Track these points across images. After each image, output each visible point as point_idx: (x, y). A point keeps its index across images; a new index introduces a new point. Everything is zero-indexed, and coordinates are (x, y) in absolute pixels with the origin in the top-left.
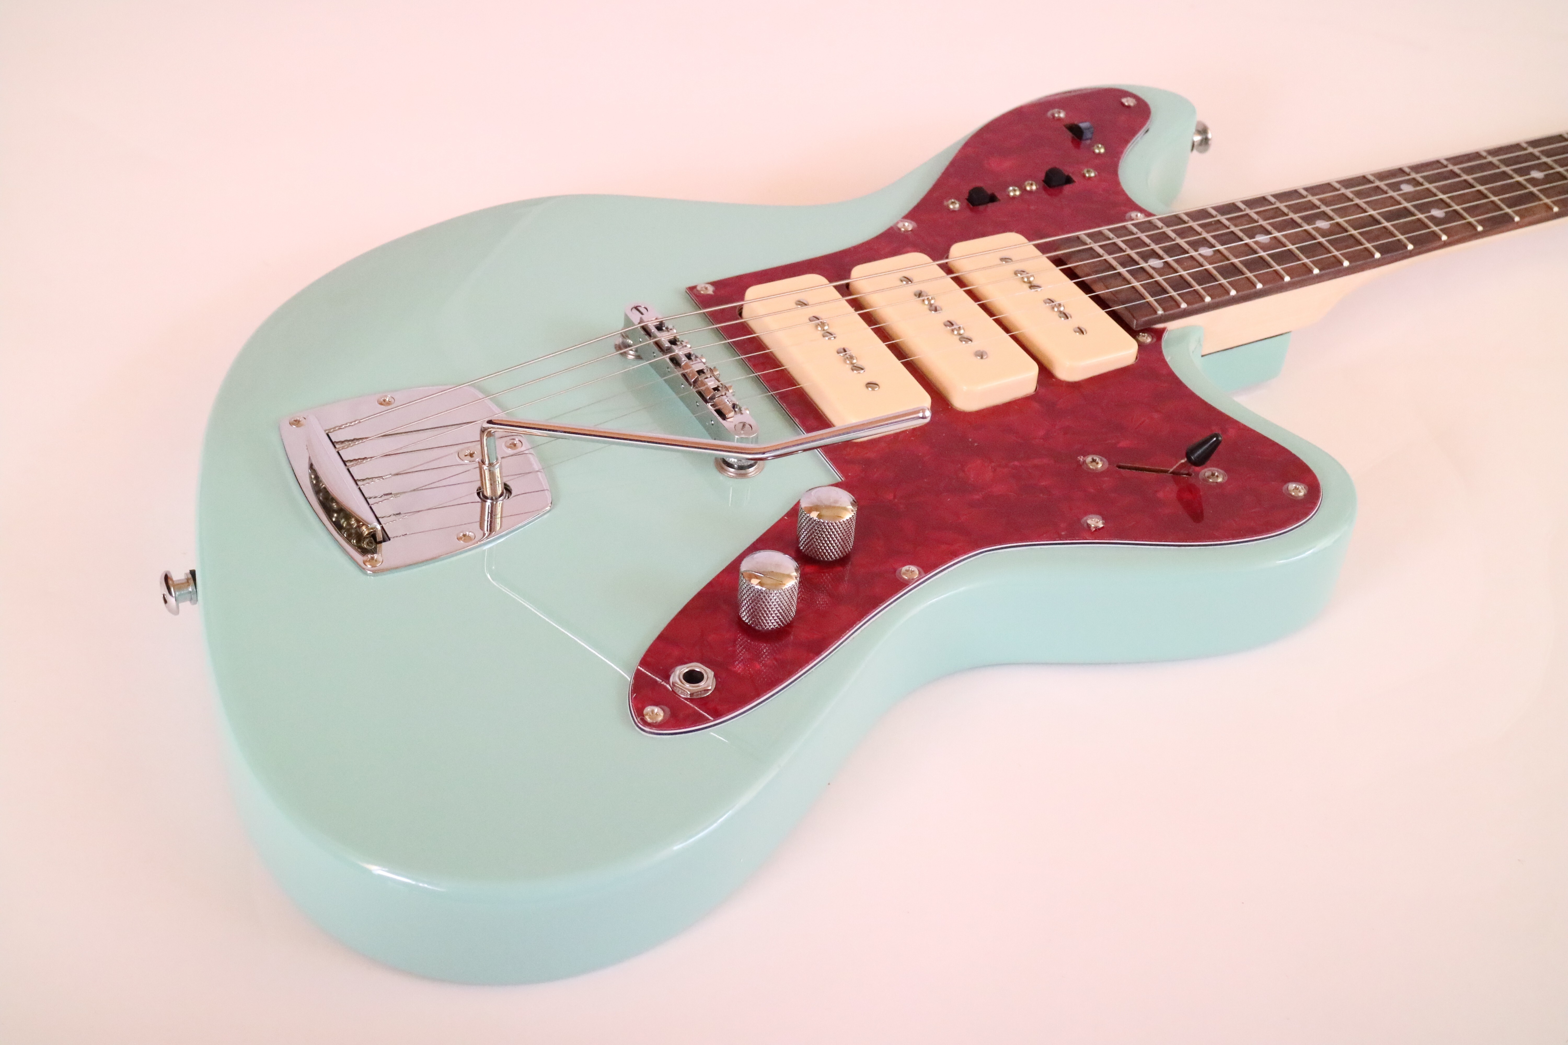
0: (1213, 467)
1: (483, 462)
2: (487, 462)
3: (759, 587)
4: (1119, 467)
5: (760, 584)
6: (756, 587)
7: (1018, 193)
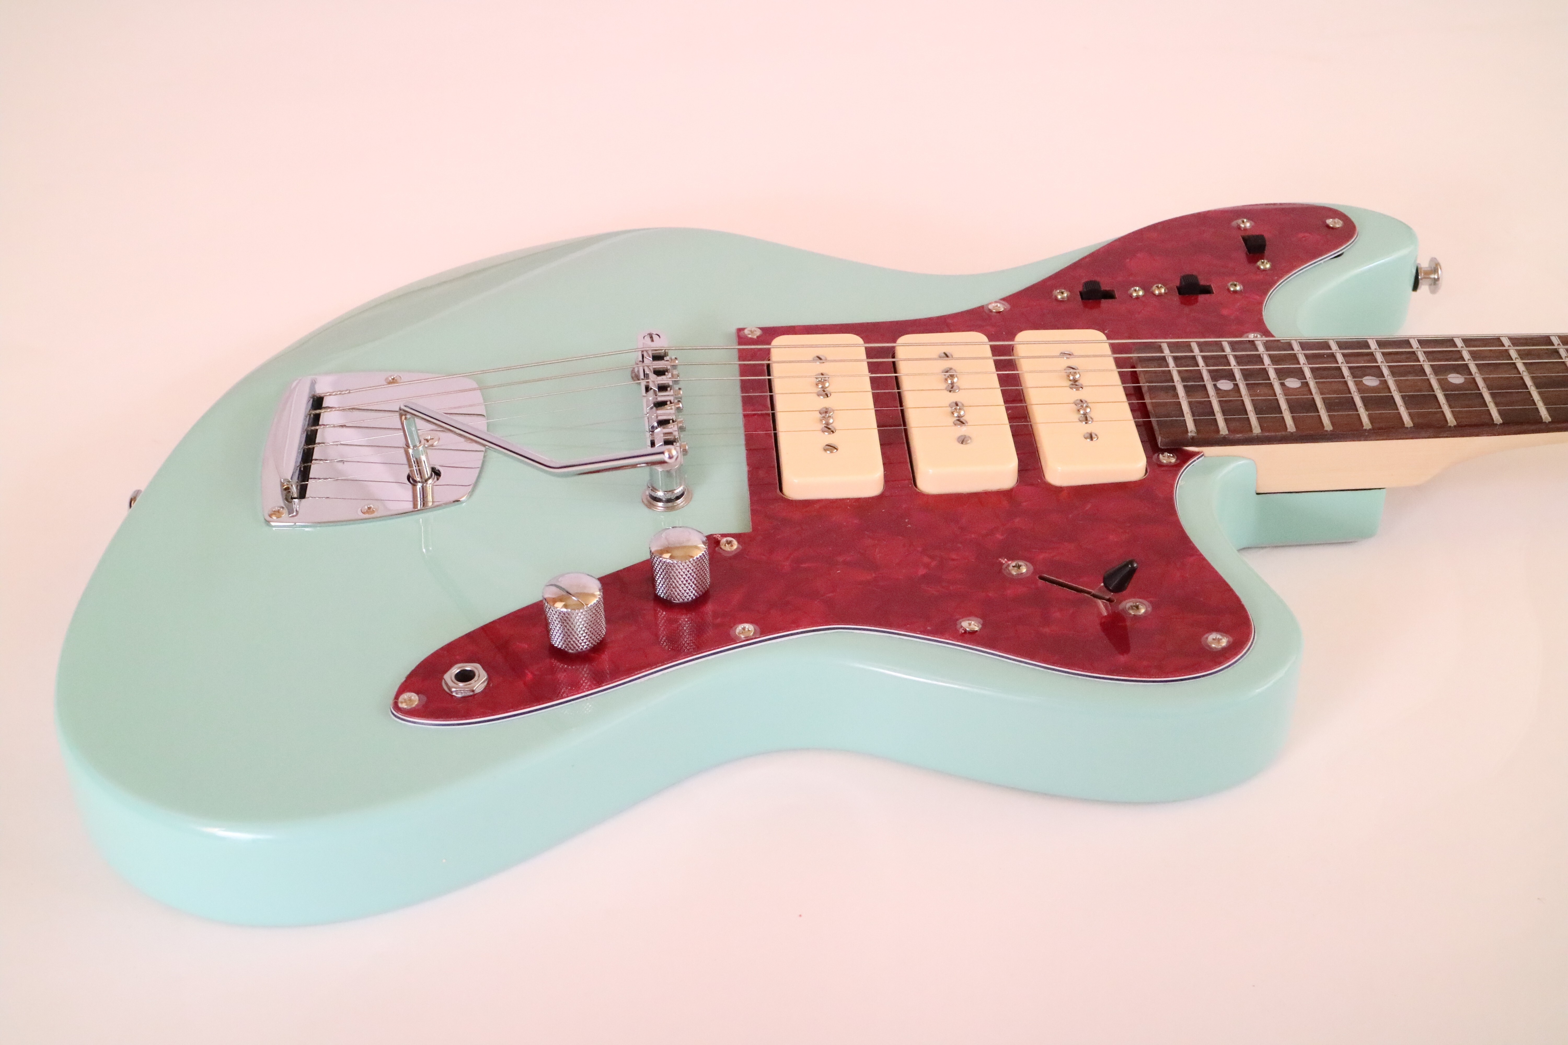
0: (1141, 598)
1: (408, 446)
2: (411, 446)
3: (564, 610)
4: (1042, 578)
5: (565, 606)
6: (562, 610)
7: (1141, 293)
